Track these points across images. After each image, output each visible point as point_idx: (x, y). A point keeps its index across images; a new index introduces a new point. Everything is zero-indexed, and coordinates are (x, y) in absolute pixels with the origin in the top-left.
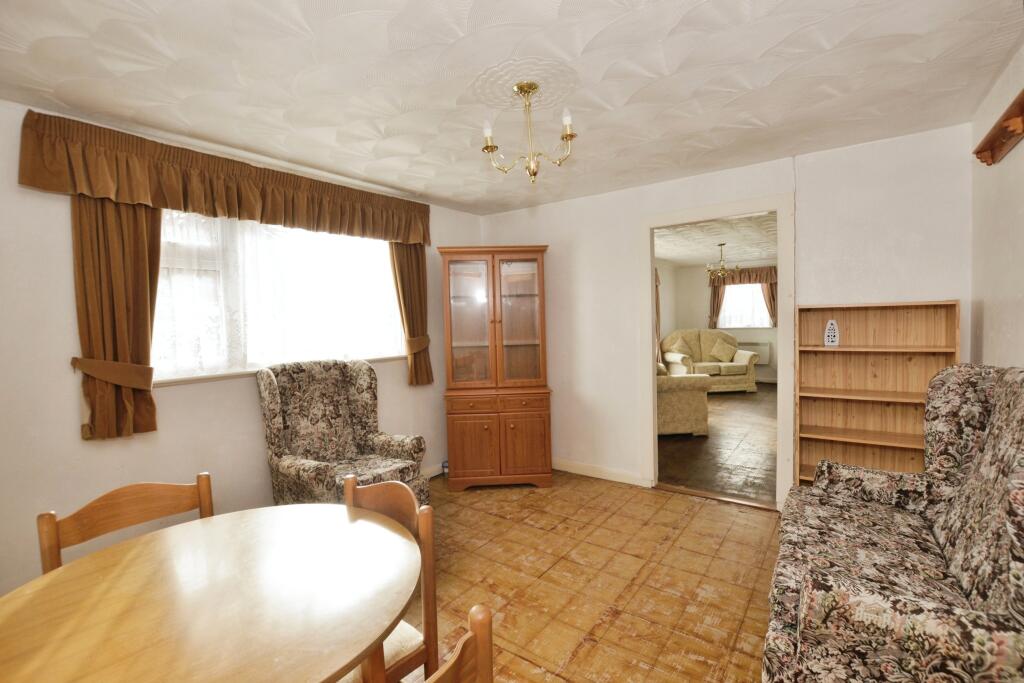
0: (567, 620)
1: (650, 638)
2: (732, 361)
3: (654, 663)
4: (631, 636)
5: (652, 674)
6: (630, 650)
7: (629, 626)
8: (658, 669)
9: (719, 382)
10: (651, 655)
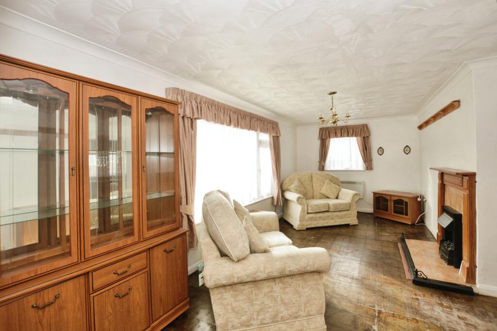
2: (337, 198)
9: (328, 217)
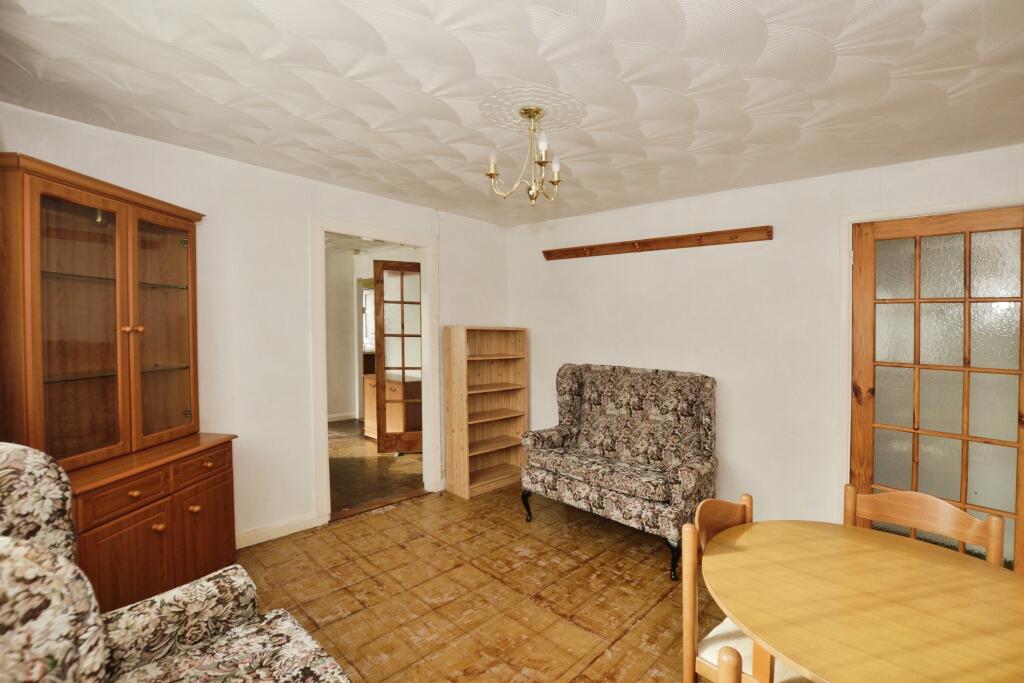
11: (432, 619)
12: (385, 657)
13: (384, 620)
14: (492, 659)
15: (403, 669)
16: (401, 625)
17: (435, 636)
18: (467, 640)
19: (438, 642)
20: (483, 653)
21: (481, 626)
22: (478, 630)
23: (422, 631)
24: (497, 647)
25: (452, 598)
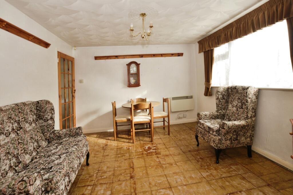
0: (142, 168)
1: (118, 175)
3: (114, 170)
4: (123, 173)
5: (114, 168)
6: (122, 170)
7: (125, 176)
8: (113, 170)
10: (116, 172)
11: (173, 184)
12: (193, 176)
13: (192, 190)
14: (163, 165)
15: (188, 171)
16: (186, 185)
17: (175, 177)
18: (166, 172)
19: (175, 175)
20: (164, 167)
21: (159, 175)
22: (161, 174)
23: (179, 180)
24: (159, 167)
25: (161, 190)
